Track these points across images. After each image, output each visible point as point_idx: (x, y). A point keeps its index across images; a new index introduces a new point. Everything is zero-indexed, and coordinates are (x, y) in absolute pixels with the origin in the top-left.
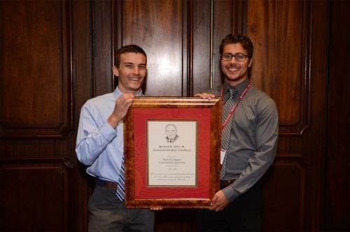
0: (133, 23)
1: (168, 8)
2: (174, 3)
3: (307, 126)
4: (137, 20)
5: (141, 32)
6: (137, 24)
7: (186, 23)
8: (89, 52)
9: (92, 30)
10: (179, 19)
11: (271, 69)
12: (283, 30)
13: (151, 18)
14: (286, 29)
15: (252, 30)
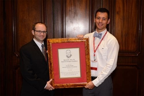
0: (70, 11)
1: (84, 4)
2: (86, 1)
3: (140, 52)
4: (71, 9)
5: (73, 14)
6: (71, 11)
7: (91, 11)
8: (52, 23)
9: (53, 14)
10: (88, 9)
11: (125, 29)
12: (130, 13)
13: (77, 9)
14: (131, 13)
15: (118, 13)
